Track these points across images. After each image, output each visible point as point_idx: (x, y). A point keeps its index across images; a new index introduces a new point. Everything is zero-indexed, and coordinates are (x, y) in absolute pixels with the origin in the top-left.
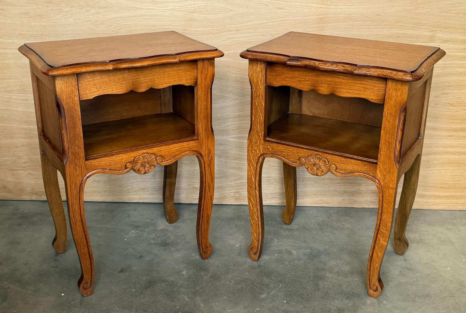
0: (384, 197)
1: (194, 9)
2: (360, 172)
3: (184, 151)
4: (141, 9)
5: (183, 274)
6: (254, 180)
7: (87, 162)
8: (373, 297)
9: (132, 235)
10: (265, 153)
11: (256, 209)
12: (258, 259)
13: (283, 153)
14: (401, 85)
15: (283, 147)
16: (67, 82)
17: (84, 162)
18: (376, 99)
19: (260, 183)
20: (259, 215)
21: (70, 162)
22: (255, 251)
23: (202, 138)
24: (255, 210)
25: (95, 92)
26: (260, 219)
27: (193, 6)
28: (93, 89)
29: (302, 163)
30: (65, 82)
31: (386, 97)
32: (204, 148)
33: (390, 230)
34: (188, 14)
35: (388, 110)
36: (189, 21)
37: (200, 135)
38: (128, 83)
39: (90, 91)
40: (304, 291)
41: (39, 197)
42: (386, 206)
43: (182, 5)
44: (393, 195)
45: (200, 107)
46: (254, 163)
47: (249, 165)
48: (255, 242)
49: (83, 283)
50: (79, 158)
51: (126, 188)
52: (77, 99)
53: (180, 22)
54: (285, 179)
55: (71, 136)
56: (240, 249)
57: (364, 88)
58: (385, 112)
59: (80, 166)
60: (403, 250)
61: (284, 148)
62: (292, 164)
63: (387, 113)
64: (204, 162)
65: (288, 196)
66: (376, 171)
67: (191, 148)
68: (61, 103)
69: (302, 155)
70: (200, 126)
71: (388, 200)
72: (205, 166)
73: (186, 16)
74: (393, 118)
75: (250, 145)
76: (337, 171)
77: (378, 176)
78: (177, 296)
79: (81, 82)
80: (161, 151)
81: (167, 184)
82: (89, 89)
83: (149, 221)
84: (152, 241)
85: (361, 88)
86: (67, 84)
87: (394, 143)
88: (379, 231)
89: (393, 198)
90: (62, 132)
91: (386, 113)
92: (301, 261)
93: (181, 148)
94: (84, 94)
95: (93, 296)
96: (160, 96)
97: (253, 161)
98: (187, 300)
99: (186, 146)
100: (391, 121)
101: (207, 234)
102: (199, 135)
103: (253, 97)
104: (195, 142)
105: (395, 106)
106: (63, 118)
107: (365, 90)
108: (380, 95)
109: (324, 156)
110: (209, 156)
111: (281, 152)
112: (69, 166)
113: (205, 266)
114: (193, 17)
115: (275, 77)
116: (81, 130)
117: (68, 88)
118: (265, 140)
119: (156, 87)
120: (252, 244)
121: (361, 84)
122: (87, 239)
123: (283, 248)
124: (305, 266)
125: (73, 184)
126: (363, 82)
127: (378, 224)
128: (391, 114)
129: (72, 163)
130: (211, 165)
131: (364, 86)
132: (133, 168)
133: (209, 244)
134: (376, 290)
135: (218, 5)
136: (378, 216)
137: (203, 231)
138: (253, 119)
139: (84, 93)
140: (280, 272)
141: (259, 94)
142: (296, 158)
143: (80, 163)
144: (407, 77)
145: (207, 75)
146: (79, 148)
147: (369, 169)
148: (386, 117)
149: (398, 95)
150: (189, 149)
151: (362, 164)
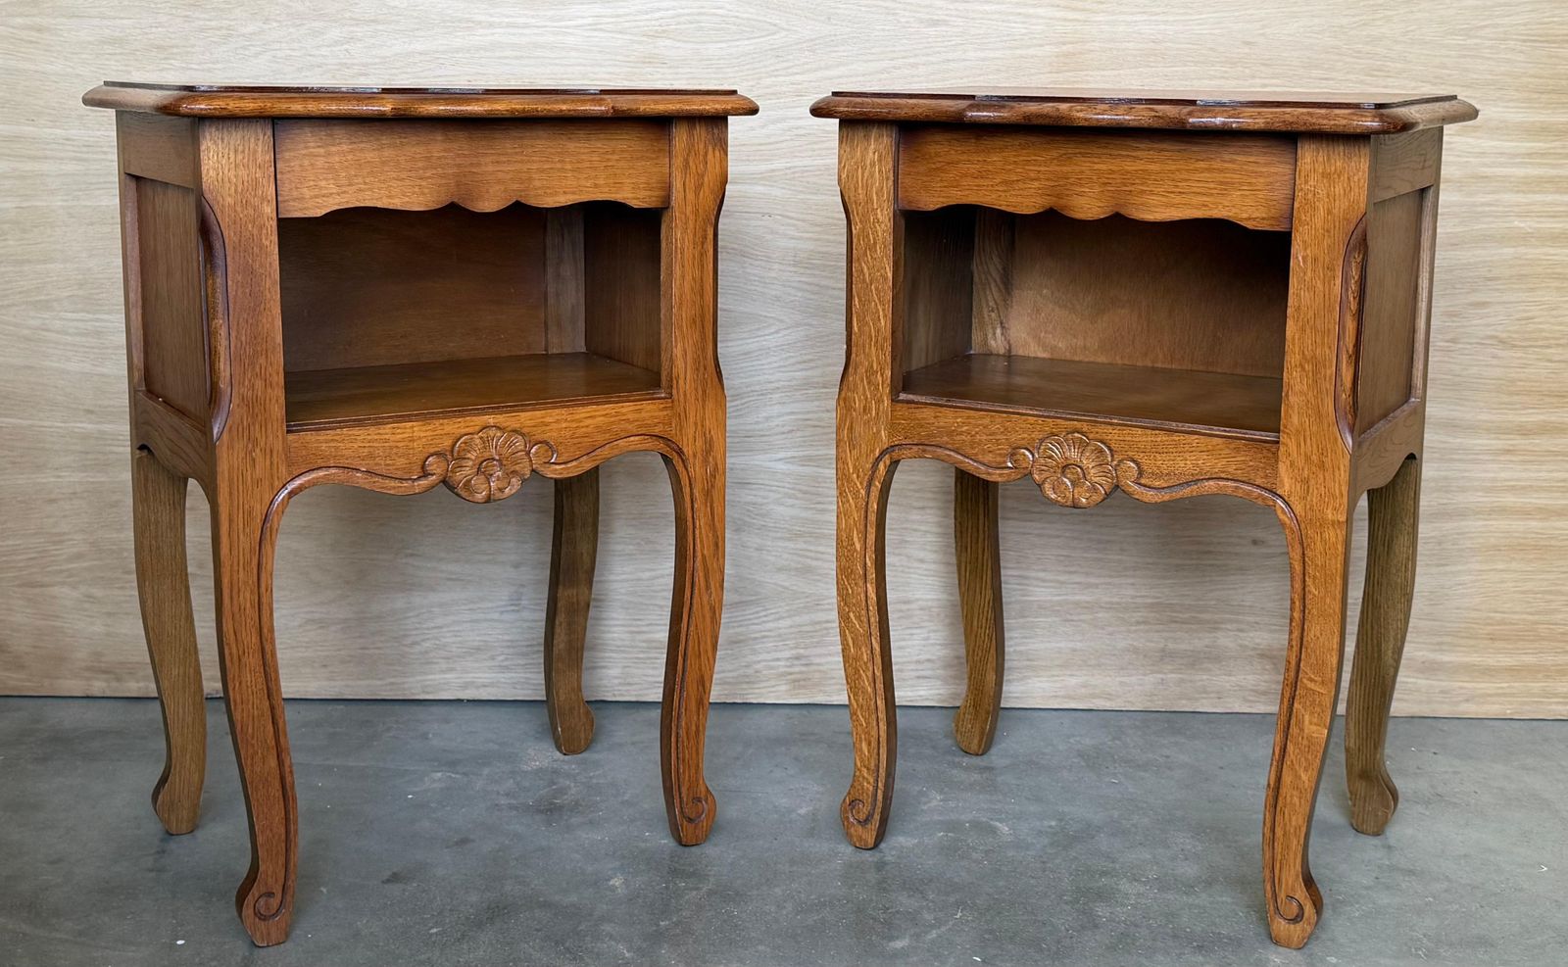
0: (1307, 559)
1: (660, 26)
2: (1223, 475)
3: (623, 434)
4: (491, 25)
5: (613, 885)
6: (858, 546)
7: (291, 437)
8: (1288, 947)
9: (435, 785)
10: (896, 443)
11: (869, 652)
12: (876, 846)
13: (958, 438)
14: (1344, 160)
15: (958, 414)
16: (241, 148)
17: (280, 437)
18: (1263, 219)
19: (879, 558)
20: (878, 673)
21: (234, 429)
22: (865, 810)
23: (685, 395)
24: (865, 655)
25: (331, 194)
26: (880, 686)
27: (657, 15)
28: (323, 183)
29: (1024, 465)
30: (232, 148)
31: (1296, 205)
32: (690, 432)
33: (1334, 680)
34: (640, 43)
35: (1306, 249)
36: (644, 63)
37: (677, 382)
38: (441, 177)
39: (316, 192)
40: (1044, 930)
41: (114, 684)
42: (1316, 593)
43: (621, 11)
44: (1340, 548)
45: (678, 282)
46: (858, 484)
47: (841, 494)
48: (864, 777)
49: (255, 892)
50: (266, 420)
51: (417, 649)
52: (269, 210)
53: (615, 65)
54: (963, 589)
55: (243, 338)
56: (813, 820)
57: (1222, 183)
58: (1297, 258)
59: (268, 451)
60: (1380, 814)
61: (959, 420)
62: (989, 474)
63: (1304, 258)
64: (690, 481)
65: (974, 651)
66: (1275, 469)
67: (649, 426)
68: (215, 222)
69: (1023, 439)
70: (678, 352)
71: (1324, 566)
72: (692, 494)
73: (636, 46)
74: (1324, 275)
75: (846, 420)
76: (1143, 481)
77: (1283, 486)
78: (589, 946)
79: (287, 155)
80: (546, 425)
81: (559, 605)
82: (312, 183)
83: (496, 747)
84: (503, 801)
85: (1212, 185)
86: (240, 157)
87: (1331, 362)
88: (1296, 687)
89: (1341, 558)
90: (214, 323)
91: (1300, 258)
92: (1027, 849)
93: (614, 423)
94: (294, 200)
95: (289, 945)
96: (546, 294)
97: (855, 475)
98: (627, 955)
99: (630, 416)
100: (1319, 285)
101: (697, 750)
102: (675, 382)
103: (854, 251)
104: (662, 407)
105: (1328, 231)
106: (220, 272)
107: (1226, 190)
108: (1275, 203)
110: (705, 461)
111: (950, 434)
112: (230, 447)
113: (691, 865)
114: (656, 51)
115: (925, 179)
116: (279, 323)
117: (242, 172)
118: (894, 400)
119: (533, 202)
120: (855, 784)
121: (1209, 170)
122: (277, 725)
123: (963, 817)
124: (1044, 862)
125: (241, 511)
126: (1216, 164)
127: (1293, 663)
128: (1315, 260)
129: (240, 435)
130: (715, 494)
131: (1219, 177)
132: (449, 474)
133: (703, 789)
134: (1298, 918)
135: (738, 11)
136: (1291, 632)
137: (685, 739)
138: (856, 329)
139: (295, 194)
140: (956, 880)
141: (874, 239)
142: (999, 449)
143: (266, 438)
144: (1364, 119)
145: (703, 176)
146: (268, 384)
147: (1251, 463)
148: (1302, 275)
149: (1337, 193)
150: (640, 426)
151: (1228, 448)
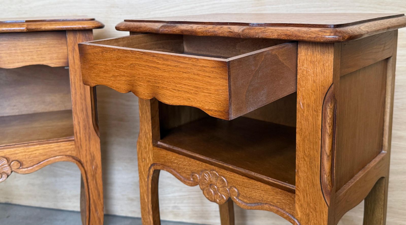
2: (272, 204)
3: (52, 156)
10: (155, 162)
13: (174, 165)
14: (321, 55)
15: (173, 155)
23: (80, 139)
29: (196, 181)
31: (298, 77)
32: (84, 153)
35: (304, 100)
37: (77, 134)
45: (73, 96)
46: (145, 176)
58: (300, 103)
61: (174, 157)
62: (185, 181)
63: (303, 104)
66: (294, 206)
67: (65, 152)
69: (195, 169)
70: (75, 123)
72: (86, 176)
74: (313, 114)
75: (140, 151)
76: (240, 198)
77: (298, 215)
80: (17, 154)
87: (318, 158)
93: (48, 152)
97: (144, 173)
99: (56, 149)
100: (310, 118)
102: (75, 134)
104: (70, 144)
105: (314, 91)
109: (221, 173)
110: (92, 164)
111: (172, 162)
118: (155, 145)
128: (308, 106)
142: (187, 172)
147: (283, 201)
148: (302, 113)
149: (318, 72)
150: (60, 152)
151: (273, 191)
